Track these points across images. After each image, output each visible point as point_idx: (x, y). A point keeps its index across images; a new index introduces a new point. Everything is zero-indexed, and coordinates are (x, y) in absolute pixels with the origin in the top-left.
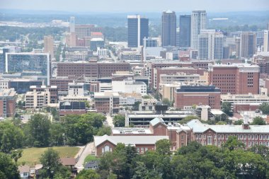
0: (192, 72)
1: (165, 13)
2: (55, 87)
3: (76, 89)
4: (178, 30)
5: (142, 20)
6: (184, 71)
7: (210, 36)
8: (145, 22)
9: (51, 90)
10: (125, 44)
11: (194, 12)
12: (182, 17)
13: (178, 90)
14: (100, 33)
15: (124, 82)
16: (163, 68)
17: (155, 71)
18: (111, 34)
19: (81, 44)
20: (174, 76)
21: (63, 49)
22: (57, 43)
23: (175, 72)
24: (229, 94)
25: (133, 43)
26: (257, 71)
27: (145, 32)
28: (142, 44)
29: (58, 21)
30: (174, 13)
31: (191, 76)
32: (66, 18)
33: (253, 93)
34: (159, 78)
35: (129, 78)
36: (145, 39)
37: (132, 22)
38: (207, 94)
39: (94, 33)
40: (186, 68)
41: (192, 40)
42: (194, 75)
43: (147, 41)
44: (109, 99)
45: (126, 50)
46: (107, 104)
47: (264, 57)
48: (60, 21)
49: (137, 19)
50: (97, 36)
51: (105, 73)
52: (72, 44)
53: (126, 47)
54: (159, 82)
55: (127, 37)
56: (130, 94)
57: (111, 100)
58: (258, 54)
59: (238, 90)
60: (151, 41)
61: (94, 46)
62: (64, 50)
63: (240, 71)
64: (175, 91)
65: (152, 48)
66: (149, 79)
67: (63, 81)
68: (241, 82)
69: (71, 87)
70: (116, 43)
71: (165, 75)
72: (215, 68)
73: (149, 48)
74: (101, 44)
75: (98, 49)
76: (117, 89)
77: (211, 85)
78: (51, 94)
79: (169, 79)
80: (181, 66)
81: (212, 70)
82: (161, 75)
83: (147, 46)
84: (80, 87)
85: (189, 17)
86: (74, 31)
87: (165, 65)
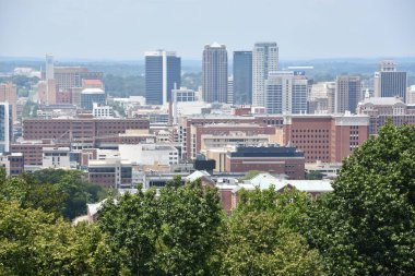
0: (256, 131)
1: (208, 47)
2: (20, 154)
3: (56, 157)
4: (231, 78)
5: (169, 59)
6: (242, 129)
8: (174, 62)
9: (12, 160)
10: (141, 100)
11: (257, 45)
12: (237, 54)
13: (233, 155)
14: (98, 82)
15: (139, 146)
16: (207, 126)
17: (193, 130)
18: (116, 83)
19: (65, 100)
20: (225, 137)
21: (32, 108)
23: (226, 130)
24: (318, 162)
25: (154, 97)
26: (366, 124)
28: (169, 98)
29: (25, 70)
30: (224, 47)
31: (254, 137)
34: (199, 142)
35: (148, 141)
36: (175, 91)
38: (281, 161)
39: (88, 81)
40: (247, 125)
41: (255, 92)
42: (260, 136)
43: (179, 94)
44: (113, 170)
45: (142, 108)
46: (111, 178)
47: (377, 107)
48: (29, 69)
49: (161, 58)
50: (94, 86)
52: (50, 98)
53: (143, 104)
54: (199, 148)
56: (149, 166)
57: (118, 171)
58: (366, 101)
59: (333, 156)
60: (185, 94)
61: (88, 101)
62: (36, 108)
63: (336, 123)
64: (228, 156)
66: (182, 145)
67: (34, 148)
68: (338, 141)
69: (47, 154)
70: (126, 100)
71: (211, 136)
72: (294, 120)
73: (181, 104)
74: (100, 98)
75: (95, 106)
76: (128, 155)
77: (288, 146)
79: (217, 143)
80: (236, 121)
81: (290, 122)
82: (203, 137)
83: (179, 100)
84: (64, 154)
85: (249, 54)
86: (52, 77)
87: (210, 121)
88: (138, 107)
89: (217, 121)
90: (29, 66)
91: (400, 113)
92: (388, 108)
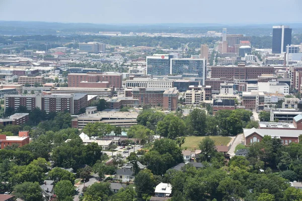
2: (210, 87)
3: (227, 89)
5: (286, 30)
9: (206, 90)
10: (270, 51)
14: (248, 42)
15: (268, 83)
17: (297, 74)
18: (257, 42)
19: (231, 51)
21: (215, 55)
22: (211, 50)
25: (277, 50)
27: (288, 40)
28: (285, 50)
29: (212, 32)
32: (219, 30)
34: (300, 80)
35: (273, 80)
36: (288, 46)
37: (277, 32)
39: (243, 42)
43: (290, 48)
44: (255, 98)
45: (270, 55)
46: (254, 102)
48: (214, 32)
49: (281, 29)
50: (245, 44)
51: (252, 75)
52: (224, 51)
53: (270, 54)
54: (300, 83)
55: (271, 44)
56: (273, 94)
57: (257, 99)
60: (293, 48)
61: (242, 52)
62: (217, 56)
65: (294, 54)
66: (291, 81)
67: (216, 82)
69: (222, 87)
70: (261, 50)
73: (291, 54)
74: (249, 51)
75: (246, 55)
76: (263, 89)
78: (206, 92)
83: (290, 52)
84: (231, 87)
86: (225, 40)
88: (268, 55)
90: (213, 30)
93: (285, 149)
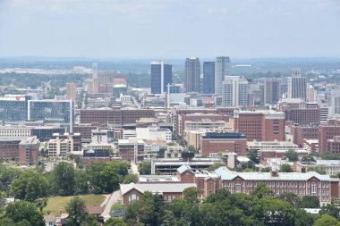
0: (217, 119)
1: (188, 59)
2: (79, 134)
3: (99, 136)
4: (202, 76)
5: (166, 66)
6: (210, 118)
7: (234, 83)
9: (74, 138)
10: (149, 91)
11: (217, 58)
12: (206, 63)
13: (204, 137)
14: (123, 80)
15: (148, 129)
16: (188, 115)
17: (180, 118)
18: (133, 80)
19: (103, 91)
20: (199, 122)
21: (85, 95)
22: (79, 90)
23: (200, 118)
24: (255, 141)
26: (283, 118)
27: (169, 79)
28: (165, 90)
29: (79, 68)
30: (197, 59)
31: (216, 122)
32: (88, 65)
33: (279, 140)
34: (184, 125)
35: (153, 125)
36: (169, 85)
37: (156, 68)
38: (233, 141)
39: (117, 80)
40: (212, 115)
42: (220, 122)
43: (171, 88)
44: (133, 146)
45: (150, 96)
46: (132, 151)
47: (289, 104)
48: (82, 67)
49: (160, 65)
50: (120, 83)
51: (129, 119)
52: (95, 91)
53: (149, 93)
54: (184, 128)
55: (150, 83)
56: (154, 141)
57: (136, 147)
58: (283, 101)
59: (264, 137)
60: (174, 88)
61: (117, 92)
62: (87, 97)
63: (266, 118)
64: (201, 138)
65: (176, 94)
66: (173, 126)
67: (86, 128)
68: (266, 128)
69: (94, 134)
70: (139, 89)
71: (190, 122)
72: (240, 115)
73: (172, 94)
74: (124, 90)
75: (121, 95)
76: (140, 135)
77: (237, 132)
78: (74, 141)
79: (194, 126)
80: (206, 112)
81: (238, 117)
82: (186, 122)
83: (171, 92)
84: (104, 134)
85: (213, 64)
86: (96, 77)
87: (190, 112)
88: (147, 95)
89: (194, 112)
90: (81, 65)
91: (303, 108)
92: (296, 105)
93: (168, 207)
